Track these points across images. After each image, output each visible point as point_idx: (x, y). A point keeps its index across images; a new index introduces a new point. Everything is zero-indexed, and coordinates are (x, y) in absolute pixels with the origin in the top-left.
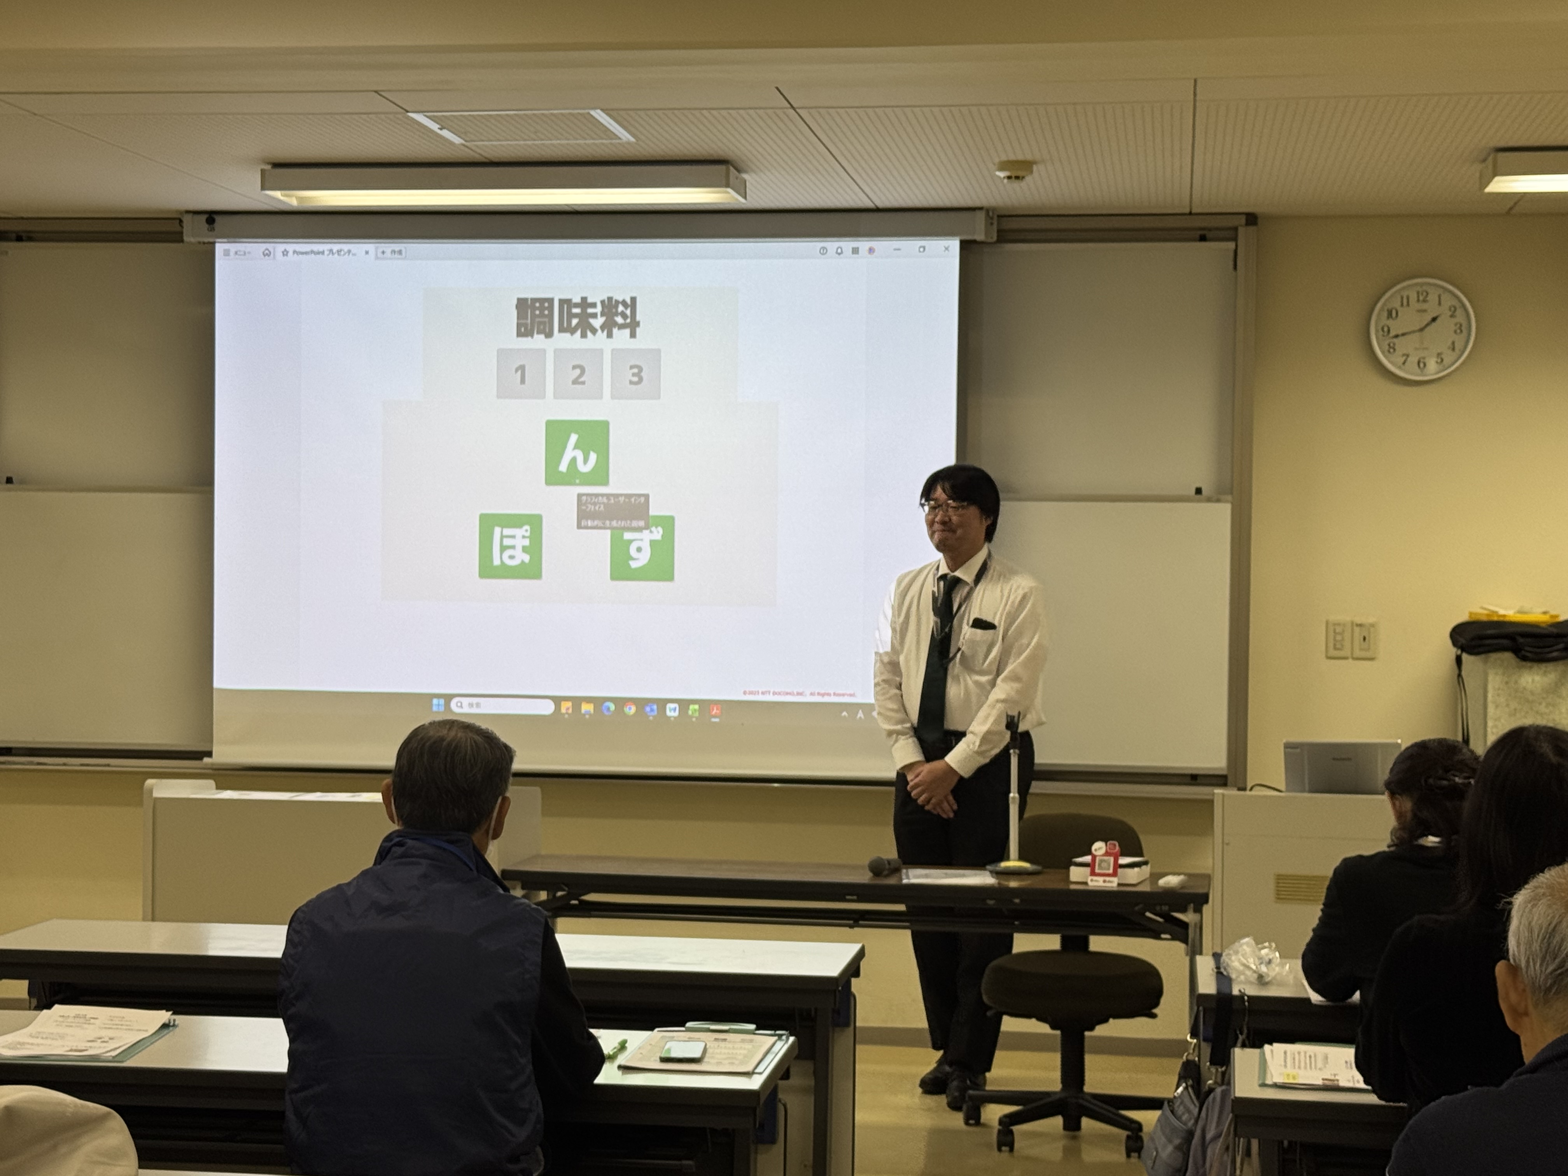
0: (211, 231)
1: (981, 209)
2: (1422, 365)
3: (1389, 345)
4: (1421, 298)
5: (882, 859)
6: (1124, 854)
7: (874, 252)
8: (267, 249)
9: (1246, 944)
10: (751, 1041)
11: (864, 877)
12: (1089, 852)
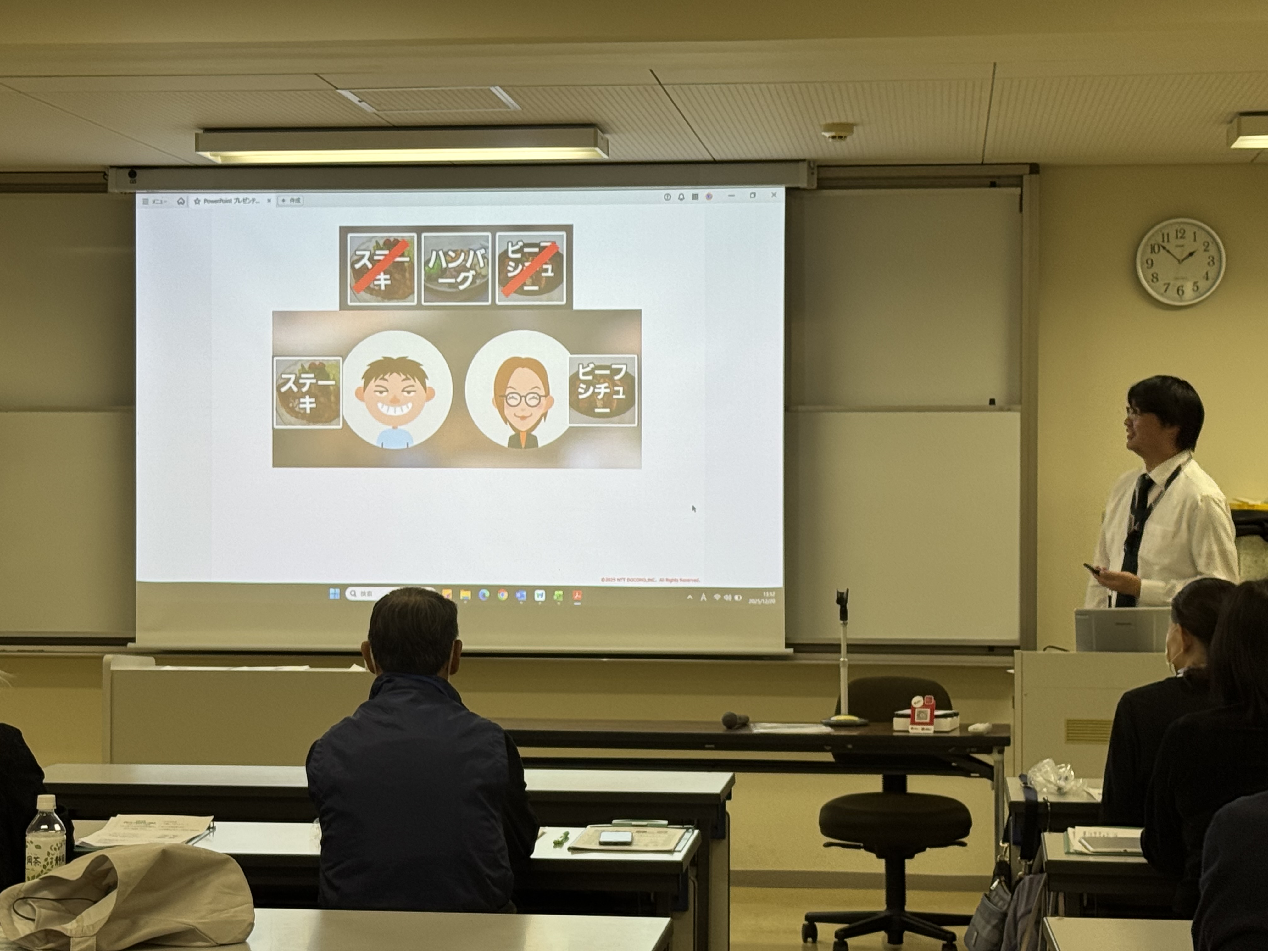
0: (133, 183)
1: (804, 160)
2: (1180, 292)
3: (1153, 275)
4: (1179, 235)
5: (734, 715)
6: (938, 708)
7: (711, 198)
8: (181, 198)
9: (1047, 765)
10: (666, 832)
11: (721, 730)
12: (909, 706)
